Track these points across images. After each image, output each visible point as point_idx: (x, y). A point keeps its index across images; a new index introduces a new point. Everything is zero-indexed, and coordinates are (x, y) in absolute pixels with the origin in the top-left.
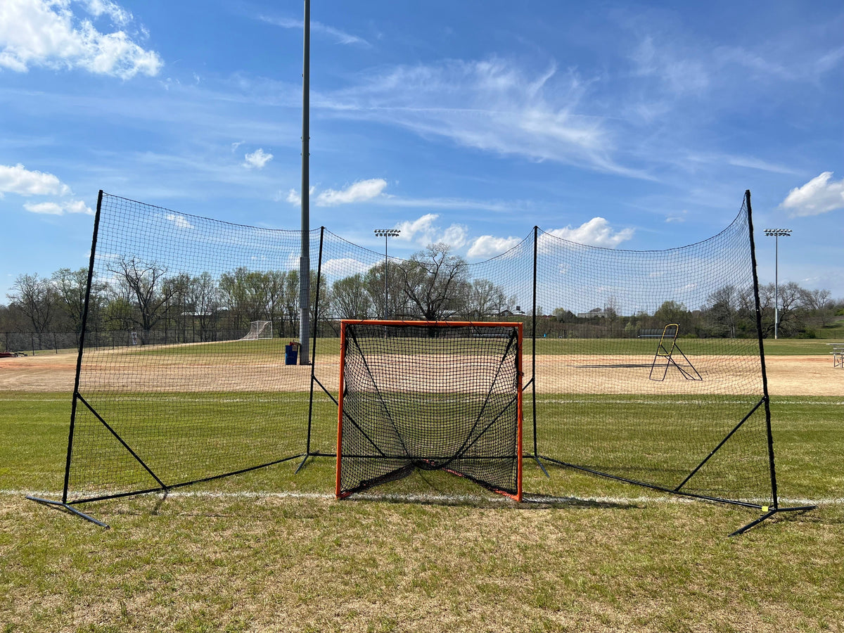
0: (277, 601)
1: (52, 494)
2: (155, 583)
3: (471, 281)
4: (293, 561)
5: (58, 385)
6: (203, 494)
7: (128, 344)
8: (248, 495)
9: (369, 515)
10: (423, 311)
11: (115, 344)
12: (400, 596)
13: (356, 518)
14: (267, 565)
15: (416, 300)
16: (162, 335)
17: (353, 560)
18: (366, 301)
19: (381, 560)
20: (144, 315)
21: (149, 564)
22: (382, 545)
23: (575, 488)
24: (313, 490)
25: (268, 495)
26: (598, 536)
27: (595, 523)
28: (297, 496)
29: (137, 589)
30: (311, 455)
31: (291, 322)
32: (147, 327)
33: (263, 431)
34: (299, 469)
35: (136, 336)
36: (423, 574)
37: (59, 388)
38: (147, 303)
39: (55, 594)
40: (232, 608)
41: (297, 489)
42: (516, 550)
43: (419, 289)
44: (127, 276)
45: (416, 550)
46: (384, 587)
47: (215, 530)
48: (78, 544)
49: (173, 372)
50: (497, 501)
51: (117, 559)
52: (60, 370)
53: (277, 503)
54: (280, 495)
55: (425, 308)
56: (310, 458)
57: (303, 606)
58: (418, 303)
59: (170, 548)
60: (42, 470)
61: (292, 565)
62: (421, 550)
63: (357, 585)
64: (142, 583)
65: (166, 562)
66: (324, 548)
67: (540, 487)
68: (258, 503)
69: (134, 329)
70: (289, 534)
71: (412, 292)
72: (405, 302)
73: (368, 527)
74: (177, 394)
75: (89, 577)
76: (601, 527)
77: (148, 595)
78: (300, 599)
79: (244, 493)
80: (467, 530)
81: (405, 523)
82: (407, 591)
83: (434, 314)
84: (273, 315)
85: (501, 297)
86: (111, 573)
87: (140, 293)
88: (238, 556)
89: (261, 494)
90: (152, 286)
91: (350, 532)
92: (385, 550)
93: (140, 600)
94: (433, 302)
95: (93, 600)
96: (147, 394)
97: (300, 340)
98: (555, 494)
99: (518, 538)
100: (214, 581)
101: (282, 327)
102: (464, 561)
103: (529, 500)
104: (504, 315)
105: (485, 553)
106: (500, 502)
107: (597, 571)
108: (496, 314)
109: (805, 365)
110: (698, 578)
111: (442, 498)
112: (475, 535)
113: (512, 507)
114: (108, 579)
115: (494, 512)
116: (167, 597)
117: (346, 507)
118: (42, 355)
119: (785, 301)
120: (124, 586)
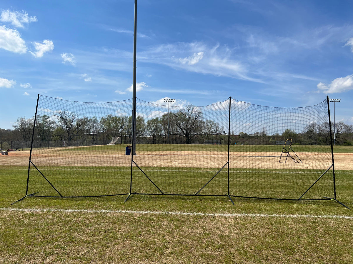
0: (111, 260)
2: (58, 251)
3: (204, 120)
4: (120, 241)
6: (84, 210)
7: (61, 146)
8: (103, 211)
9: (155, 221)
10: (184, 133)
11: (55, 146)
12: (165, 259)
13: (149, 222)
14: (108, 243)
15: (181, 128)
16: (76, 142)
17: (146, 241)
18: (160, 128)
19: (158, 241)
20: (68, 134)
21: (57, 242)
22: (159, 234)
23: (245, 210)
24: (131, 210)
25: (112, 211)
26: (254, 232)
27: (253, 226)
28: (124, 212)
29: (50, 253)
30: (132, 194)
31: (129, 137)
32: (70, 139)
33: (113, 183)
34: (126, 200)
35: (65, 143)
36: (176, 248)
38: (70, 129)
39: (15, 255)
41: (125, 209)
42: (218, 238)
43: (182, 124)
44: (62, 118)
45: (174, 237)
46: (158, 254)
47: (88, 227)
48: (28, 232)
49: (78, 158)
50: (211, 215)
51: (44, 240)
53: (115, 215)
54: (117, 212)
56: (132, 195)
58: (182, 130)
59: (67, 235)
61: (119, 243)
63: (146, 253)
64: (53, 251)
65: (64, 241)
66: (133, 235)
67: (230, 209)
68: (107, 215)
69: (64, 140)
70: (119, 229)
72: (177, 129)
73: (154, 226)
74: (79, 167)
75: (30, 247)
76: (256, 228)
77: (55, 256)
78: (121, 259)
79: (102, 210)
80: (197, 229)
81: (170, 225)
82: (168, 256)
85: (217, 127)
86: (40, 246)
87: (67, 125)
88: (96, 239)
89: (109, 211)
90: (72, 122)
91: (146, 228)
92: (160, 237)
93: (51, 258)
94: (188, 129)
95: (31, 258)
96: (67, 167)
98: (236, 212)
99: (219, 232)
100: (84, 250)
101: (126, 139)
102: (194, 242)
103: (225, 215)
104: (218, 135)
105: (204, 239)
106: (212, 216)
107: (253, 248)
108: (214, 135)
109: (347, 156)
110: (299, 252)
111: (187, 214)
112: (200, 230)
113: (217, 218)
114: (39, 248)
115: (209, 220)
116: (63, 257)
117: (145, 217)
118: (26, 151)
119: (338, 130)
120: (45, 252)
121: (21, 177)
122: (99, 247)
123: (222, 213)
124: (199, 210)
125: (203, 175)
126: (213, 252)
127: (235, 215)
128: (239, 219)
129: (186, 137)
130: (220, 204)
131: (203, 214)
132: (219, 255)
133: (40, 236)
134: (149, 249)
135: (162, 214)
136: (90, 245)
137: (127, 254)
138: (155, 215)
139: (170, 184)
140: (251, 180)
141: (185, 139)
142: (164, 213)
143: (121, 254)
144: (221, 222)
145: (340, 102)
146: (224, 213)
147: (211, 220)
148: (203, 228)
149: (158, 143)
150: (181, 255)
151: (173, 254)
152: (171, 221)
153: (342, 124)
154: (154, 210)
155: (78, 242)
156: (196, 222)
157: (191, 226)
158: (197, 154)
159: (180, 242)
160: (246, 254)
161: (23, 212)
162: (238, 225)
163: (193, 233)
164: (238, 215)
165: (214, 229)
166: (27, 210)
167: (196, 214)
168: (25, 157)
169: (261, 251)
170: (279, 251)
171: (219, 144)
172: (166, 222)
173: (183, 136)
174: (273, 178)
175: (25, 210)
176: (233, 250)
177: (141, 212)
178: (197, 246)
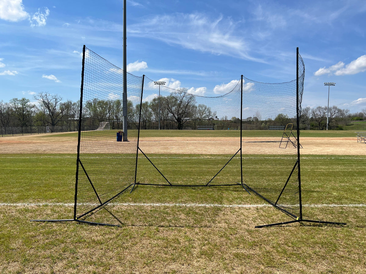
0: (133, 264)
1: (12, 204)
2: (67, 254)
3: (197, 105)
4: (137, 240)
5: (14, 150)
7: (45, 132)
8: (109, 204)
9: (170, 214)
10: (176, 118)
11: (39, 132)
12: (195, 261)
13: (164, 216)
14: (124, 243)
15: (173, 113)
16: (60, 128)
17: (167, 240)
18: (151, 113)
19: (181, 240)
20: (52, 120)
21: (63, 243)
24: (140, 202)
25: (119, 204)
28: (133, 204)
29: (58, 258)
30: (137, 184)
31: (117, 122)
32: (53, 124)
33: (111, 172)
34: (132, 191)
35: (48, 128)
36: (204, 247)
37: (14, 152)
38: (53, 113)
39: (15, 262)
40: (109, 269)
41: (132, 201)
42: (246, 233)
43: (174, 108)
44: (44, 102)
45: (197, 234)
46: (186, 255)
48: (26, 232)
49: (67, 144)
50: (229, 207)
51: (47, 241)
52: (15, 143)
53: (124, 208)
54: (125, 204)
55: (177, 117)
57: (147, 267)
58: (174, 115)
59: (73, 234)
60: (7, 192)
61: (137, 243)
62: (200, 234)
63: (172, 254)
64: (60, 255)
65: (72, 242)
66: (151, 233)
67: (248, 199)
68: (114, 209)
69: (48, 125)
71: (171, 110)
72: (168, 114)
73: (171, 221)
74: (69, 154)
75: (32, 251)
77: (64, 262)
78: (145, 263)
80: (219, 223)
81: (189, 219)
82: (198, 257)
83: (180, 119)
84: (109, 120)
85: (210, 112)
86: (44, 248)
87: (50, 109)
88: (109, 238)
89: (115, 204)
90: (55, 106)
92: (181, 234)
93: (60, 264)
94: (180, 114)
95: (35, 265)
96: (56, 155)
97: (123, 130)
98: (256, 203)
99: (246, 227)
100: (98, 253)
101: (114, 125)
102: (222, 239)
103: (244, 206)
104: (210, 120)
105: (232, 235)
106: (231, 207)
107: (290, 244)
108: (207, 120)
109: (344, 141)
110: (341, 248)
111: (203, 205)
112: (223, 225)
113: (237, 210)
114: (43, 252)
115: (229, 213)
116: (74, 263)
117: (158, 211)
118: (6, 137)
119: (331, 114)
120: (51, 257)
121: (6, 167)
122: (115, 249)
123: (240, 204)
124: (214, 200)
125: (206, 162)
126: (246, 250)
127: (255, 206)
128: (262, 211)
129: (178, 122)
130: (235, 194)
131: (220, 206)
132: (256, 254)
133: (41, 237)
134: (173, 250)
135: (176, 206)
136: (104, 246)
137: (150, 257)
138: (168, 207)
139: (174, 173)
140: (258, 166)
141: (177, 125)
142: (177, 205)
143: (143, 257)
144: (242, 213)
145: (334, 85)
146: (243, 204)
147: (231, 212)
148: (226, 222)
149: (148, 129)
150: (213, 256)
151: (202, 254)
152: (188, 214)
153: (336, 108)
154: (164, 202)
155: (88, 243)
156: (216, 215)
157: (212, 220)
158: (192, 140)
159: (206, 240)
160: (285, 252)
161: (16, 207)
162: (263, 218)
163: (217, 228)
164: (259, 206)
165: (238, 223)
166: (20, 204)
167: (212, 205)
168: (6, 143)
169: (299, 248)
170: (319, 247)
171: (212, 130)
172: (183, 216)
173: (175, 121)
174: (280, 164)
175: (17, 205)
176: (268, 248)
177: (152, 204)
178: (226, 243)
